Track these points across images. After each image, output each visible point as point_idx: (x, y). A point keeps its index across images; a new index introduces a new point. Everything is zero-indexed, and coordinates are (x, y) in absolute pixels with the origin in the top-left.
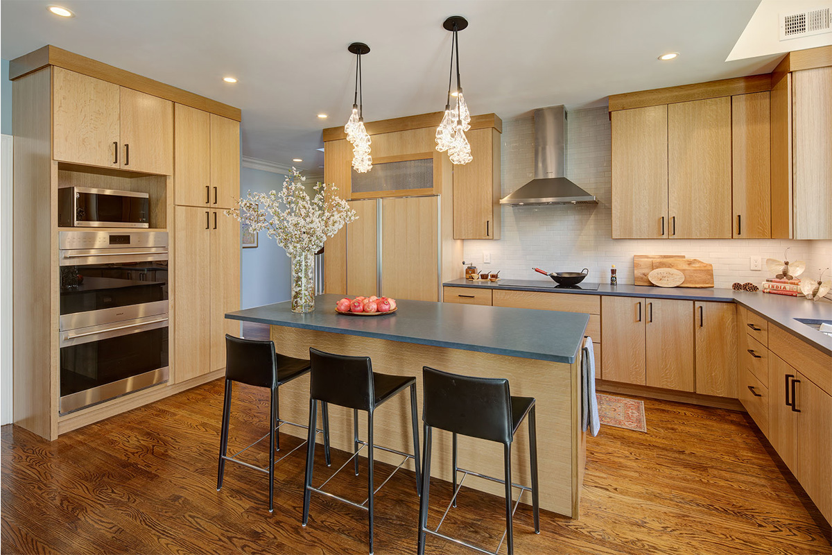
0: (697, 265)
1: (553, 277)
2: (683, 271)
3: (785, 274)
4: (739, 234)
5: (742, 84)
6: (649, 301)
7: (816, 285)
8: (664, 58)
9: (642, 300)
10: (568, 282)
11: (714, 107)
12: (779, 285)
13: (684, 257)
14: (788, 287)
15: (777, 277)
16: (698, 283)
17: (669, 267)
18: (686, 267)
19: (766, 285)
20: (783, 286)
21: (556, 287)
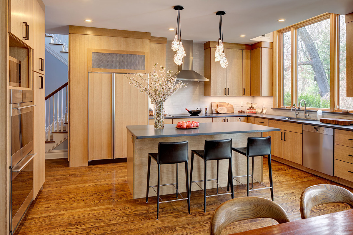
0: (229, 105)
1: (189, 112)
2: (226, 107)
3: (252, 107)
4: (244, 94)
5: (244, 47)
6: (227, 118)
7: (262, 110)
8: (241, 36)
9: (225, 118)
10: (195, 114)
11: (238, 52)
12: (251, 110)
13: (225, 102)
14: (253, 111)
15: (250, 108)
16: (231, 111)
17: (222, 106)
18: (227, 106)
19: (247, 111)
20: (252, 110)
21: (190, 116)
